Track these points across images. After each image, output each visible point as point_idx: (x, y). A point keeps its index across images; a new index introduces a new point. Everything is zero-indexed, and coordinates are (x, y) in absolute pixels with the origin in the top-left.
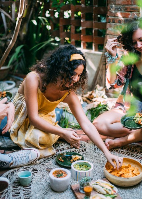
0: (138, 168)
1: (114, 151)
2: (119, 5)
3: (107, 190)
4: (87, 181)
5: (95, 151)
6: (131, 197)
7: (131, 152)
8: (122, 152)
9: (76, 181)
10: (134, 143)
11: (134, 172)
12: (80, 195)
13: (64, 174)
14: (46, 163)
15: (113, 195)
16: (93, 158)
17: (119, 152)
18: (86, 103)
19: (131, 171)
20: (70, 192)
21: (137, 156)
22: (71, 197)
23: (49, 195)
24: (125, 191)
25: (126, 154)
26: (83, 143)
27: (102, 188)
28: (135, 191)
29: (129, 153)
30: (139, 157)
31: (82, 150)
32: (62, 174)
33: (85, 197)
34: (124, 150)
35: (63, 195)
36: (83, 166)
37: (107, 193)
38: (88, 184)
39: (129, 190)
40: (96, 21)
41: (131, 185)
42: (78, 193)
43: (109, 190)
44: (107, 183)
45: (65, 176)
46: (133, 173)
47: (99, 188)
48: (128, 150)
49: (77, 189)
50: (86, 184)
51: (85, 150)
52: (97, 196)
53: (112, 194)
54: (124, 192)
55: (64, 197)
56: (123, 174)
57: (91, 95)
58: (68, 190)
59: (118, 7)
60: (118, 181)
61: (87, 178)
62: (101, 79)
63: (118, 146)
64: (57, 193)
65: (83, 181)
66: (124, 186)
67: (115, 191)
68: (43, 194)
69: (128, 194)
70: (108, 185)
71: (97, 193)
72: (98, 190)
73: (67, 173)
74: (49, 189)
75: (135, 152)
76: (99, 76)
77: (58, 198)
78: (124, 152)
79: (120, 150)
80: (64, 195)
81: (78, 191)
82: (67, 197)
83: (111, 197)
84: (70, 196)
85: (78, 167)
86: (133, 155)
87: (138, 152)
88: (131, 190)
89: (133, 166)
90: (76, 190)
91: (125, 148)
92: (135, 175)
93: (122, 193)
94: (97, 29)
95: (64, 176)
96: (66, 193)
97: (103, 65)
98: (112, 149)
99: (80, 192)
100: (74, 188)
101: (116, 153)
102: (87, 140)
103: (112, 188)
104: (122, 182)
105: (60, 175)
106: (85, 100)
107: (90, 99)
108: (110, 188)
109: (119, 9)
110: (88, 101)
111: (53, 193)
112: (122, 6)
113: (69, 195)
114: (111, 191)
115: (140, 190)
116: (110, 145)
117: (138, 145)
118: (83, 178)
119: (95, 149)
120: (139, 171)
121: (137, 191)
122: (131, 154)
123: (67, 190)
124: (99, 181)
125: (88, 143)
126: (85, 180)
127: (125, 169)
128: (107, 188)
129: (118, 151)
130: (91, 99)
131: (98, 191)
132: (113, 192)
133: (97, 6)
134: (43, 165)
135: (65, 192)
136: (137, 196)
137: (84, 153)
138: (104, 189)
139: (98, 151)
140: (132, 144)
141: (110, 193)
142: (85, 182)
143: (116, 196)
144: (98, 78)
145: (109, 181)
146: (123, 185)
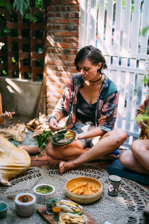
0: (95, 185)
1: (68, 173)
2: (58, 36)
3: (74, 208)
4: (53, 202)
5: (50, 175)
6: (95, 212)
7: (84, 172)
8: (75, 173)
9: (40, 205)
10: (85, 164)
11: (93, 189)
12: (48, 217)
13: (29, 199)
14: (5, 191)
15: (80, 212)
16: (51, 181)
17: (73, 173)
18: (30, 131)
19: (89, 189)
20: (37, 216)
21: (90, 175)
22: (40, 220)
23: (17, 221)
24: (88, 207)
25: (80, 174)
26: (36, 169)
27: (68, 207)
28: (97, 206)
29: (82, 174)
30: (93, 175)
31: (37, 175)
32: (27, 198)
33: (54, 217)
34: (77, 171)
35: (30, 219)
36: (44, 189)
37: (74, 211)
38: (55, 205)
39: (91, 206)
40: (34, 52)
41: (93, 201)
42: (46, 215)
43: (76, 208)
44: (70, 202)
45: (31, 201)
46: (92, 191)
47: (66, 208)
48: (80, 170)
49: (44, 211)
50: (53, 206)
51: (40, 174)
52: (65, 215)
53: (78, 212)
54: (88, 209)
55: (32, 221)
56: (83, 192)
57: (34, 123)
58: (35, 214)
59: (57, 38)
60: (81, 199)
61: (53, 199)
62: (42, 107)
63: (71, 167)
64: (25, 219)
65: (50, 202)
66: (87, 203)
67: (80, 209)
68: (11, 221)
69: (92, 210)
70: (73, 204)
71: (64, 212)
72: (65, 209)
73: (32, 197)
74: (15, 215)
75: (87, 172)
76: (40, 104)
77: (27, 223)
78: (77, 173)
79: (73, 171)
80: (32, 219)
81: (46, 213)
82: (35, 221)
83: (78, 214)
84: (38, 220)
85: (40, 191)
86: (87, 174)
87: (90, 171)
88: (93, 206)
89: (90, 184)
90: (43, 213)
91: (77, 169)
92: (94, 191)
93: (86, 209)
94: (35, 59)
95: (29, 200)
96: (33, 218)
97: (44, 93)
98: (66, 171)
99: (47, 214)
100: (40, 211)
101: (70, 174)
102: (40, 165)
103: (77, 206)
104: (85, 199)
105: (26, 200)
106: (29, 128)
107: (33, 127)
108: (76, 206)
109: (58, 40)
110: (32, 129)
111: (20, 219)
112: (61, 38)
113: (37, 218)
114: (77, 208)
115: (101, 205)
116: (64, 167)
117: (88, 165)
118: (49, 200)
119: (49, 173)
120: (96, 187)
121: (99, 206)
122: (84, 174)
123: (33, 214)
124: (63, 201)
125: (41, 169)
126: (52, 201)
127: (83, 187)
128: (73, 206)
129: (71, 172)
130: (35, 127)
131: (65, 211)
132: (79, 210)
133: (34, 38)
134: (3, 193)
135: (31, 216)
136: (100, 211)
137: (40, 177)
138: (70, 207)
139: (53, 175)
140: (83, 165)
141: (77, 210)
142: (52, 203)
143: (82, 213)
144: (39, 106)
145: (71, 200)
146: (86, 201)
